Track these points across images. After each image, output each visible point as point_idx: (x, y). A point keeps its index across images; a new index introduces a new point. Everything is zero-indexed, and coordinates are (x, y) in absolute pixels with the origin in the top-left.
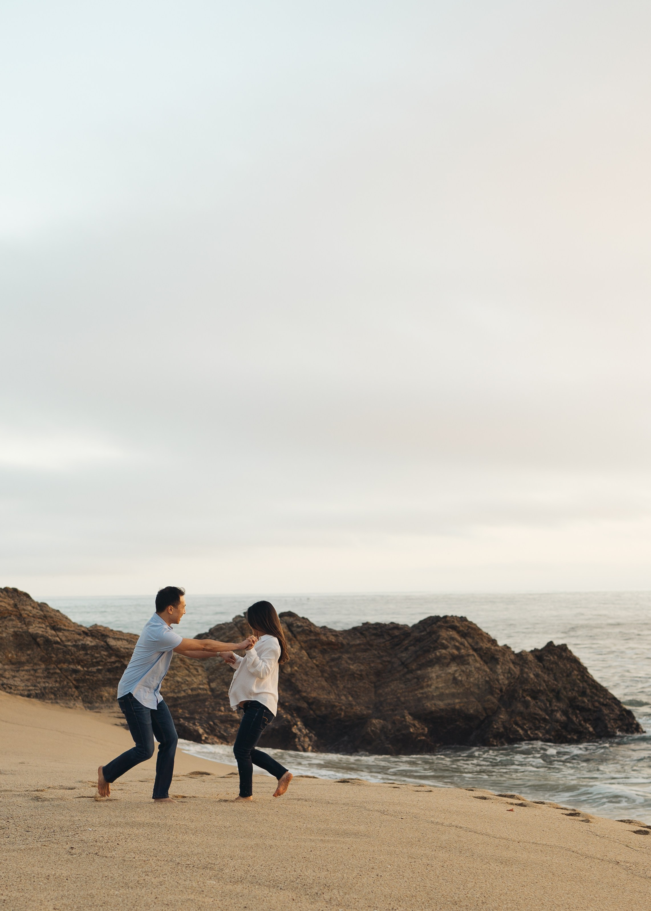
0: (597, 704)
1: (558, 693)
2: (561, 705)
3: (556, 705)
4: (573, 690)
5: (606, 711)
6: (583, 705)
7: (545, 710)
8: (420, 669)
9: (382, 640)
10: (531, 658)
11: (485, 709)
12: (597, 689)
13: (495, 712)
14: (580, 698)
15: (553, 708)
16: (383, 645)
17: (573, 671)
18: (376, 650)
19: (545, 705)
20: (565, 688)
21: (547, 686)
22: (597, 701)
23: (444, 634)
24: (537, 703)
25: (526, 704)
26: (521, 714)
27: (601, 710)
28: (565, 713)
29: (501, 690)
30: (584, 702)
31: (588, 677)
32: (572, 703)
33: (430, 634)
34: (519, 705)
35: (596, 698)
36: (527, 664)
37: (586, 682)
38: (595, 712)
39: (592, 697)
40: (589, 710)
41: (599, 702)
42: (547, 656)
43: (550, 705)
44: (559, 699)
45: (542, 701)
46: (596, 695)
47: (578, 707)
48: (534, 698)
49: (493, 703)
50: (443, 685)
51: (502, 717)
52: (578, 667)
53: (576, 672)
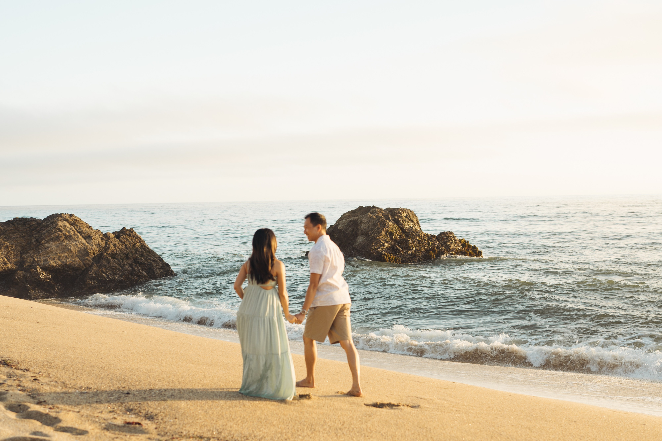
0: (149, 261)
1: (127, 255)
2: (129, 262)
3: (125, 261)
4: (136, 253)
5: (154, 264)
6: (141, 261)
7: (120, 265)
8: (47, 243)
9: (24, 228)
10: (113, 236)
11: (84, 264)
12: (149, 253)
13: (91, 266)
14: (140, 258)
15: (124, 263)
16: (25, 230)
17: (136, 243)
18: (21, 233)
19: (119, 261)
20: (131, 252)
21: (121, 251)
22: (149, 259)
23: (60, 224)
24: (115, 260)
25: (109, 262)
26: (105, 266)
27: (151, 264)
28: (131, 266)
29: (94, 254)
30: (142, 260)
31: (145, 246)
32: (136, 261)
33: (52, 223)
34: (104, 262)
35: (149, 257)
36: (109, 239)
37: (144, 249)
38: (148, 265)
39: (146, 257)
40: (145, 264)
41: (151, 260)
42: (122, 235)
43: (122, 261)
44: (127, 258)
45: (118, 259)
46: (149, 256)
47: (138, 263)
48: (113, 258)
49: (89, 261)
50: (60, 251)
51: (94, 268)
52: (139, 241)
53: (138, 244)
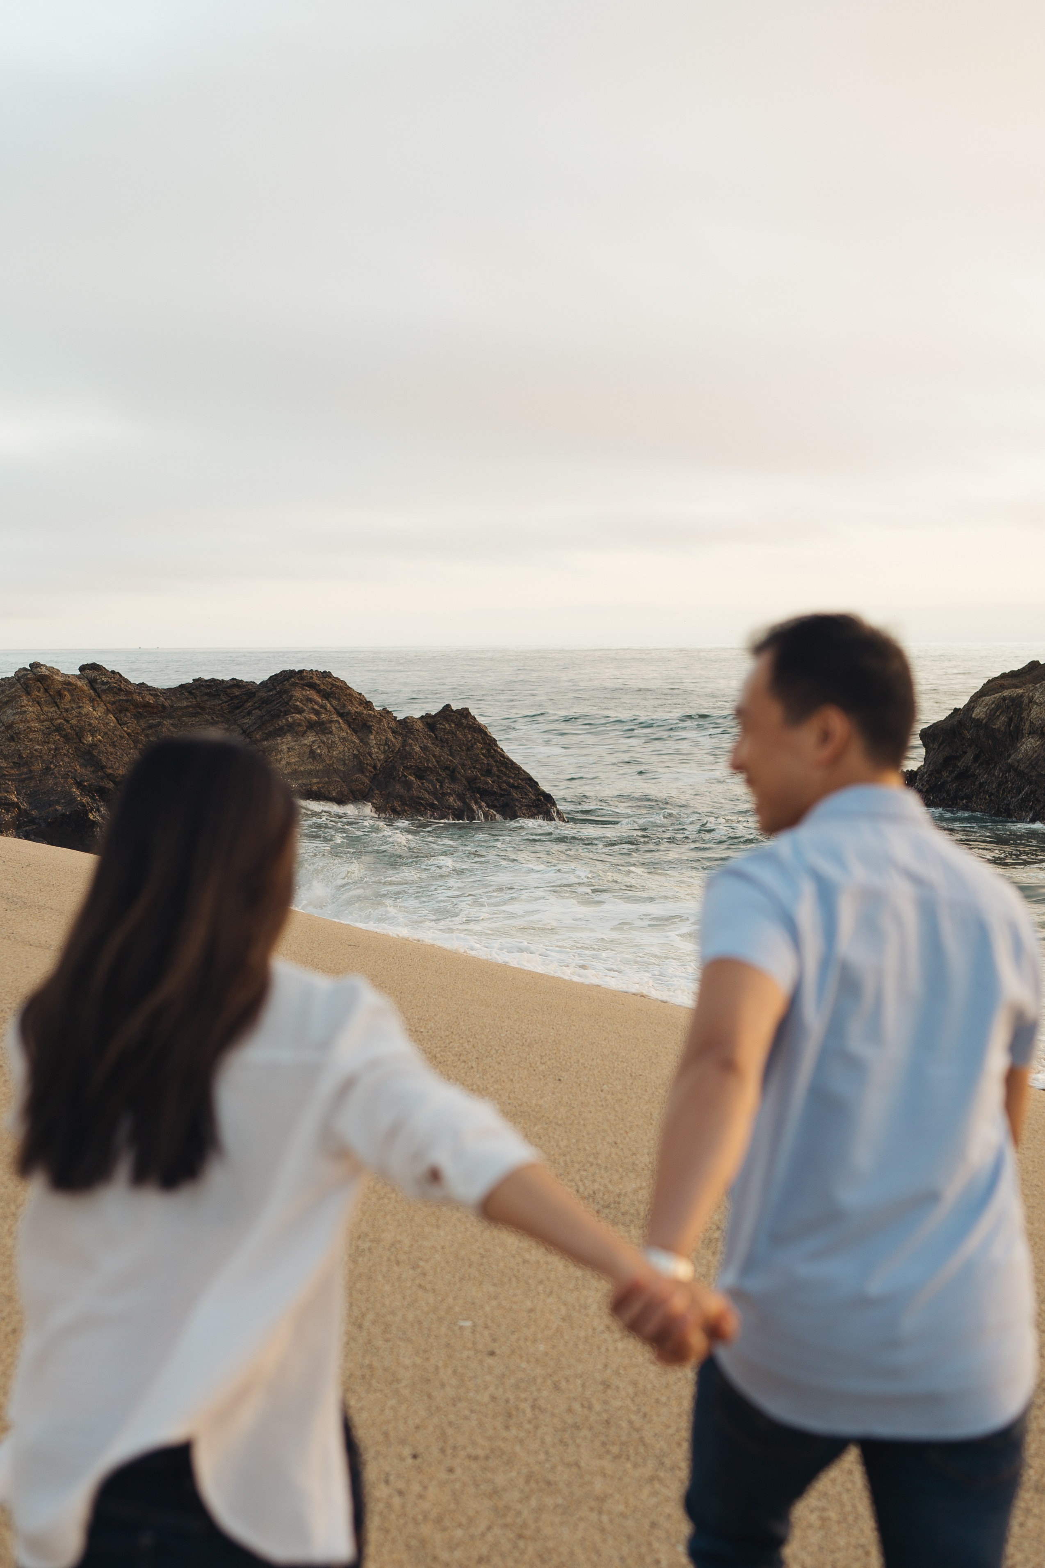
0: (505, 786)
1: (454, 771)
2: (456, 787)
4: (475, 767)
5: (516, 795)
6: (486, 787)
7: (434, 794)
8: (266, 739)
9: (218, 702)
10: (420, 725)
11: (352, 791)
12: (506, 767)
14: (483, 778)
16: (219, 707)
17: (477, 744)
19: (434, 786)
20: (464, 765)
21: (438, 762)
22: (505, 781)
23: (298, 693)
24: (422, 783)
25: (408, 785)
26: (401, 798)
27: (509, 794)
29: (375, 767)
30: (487, 783)
31: (497, 751)
32: (473, 785)
33: (280, 693)
34: (398, 786)
35: (505, 778)
36: (412, 733)
37: (493, 757)
38: (502, 796)
39: (498, 777)
40: (495, 793)
41: (508, 784)
42: (441, 724)
43: (441, 786)
44: (453, 779)
45: (431, 782)
46: (507, 774)
47: (479, 790)
48: (420, 777)
49: (363, 784)
50: (297, 759)
51: (374, 801)
52: (484, 739)
53: (480, 745)
